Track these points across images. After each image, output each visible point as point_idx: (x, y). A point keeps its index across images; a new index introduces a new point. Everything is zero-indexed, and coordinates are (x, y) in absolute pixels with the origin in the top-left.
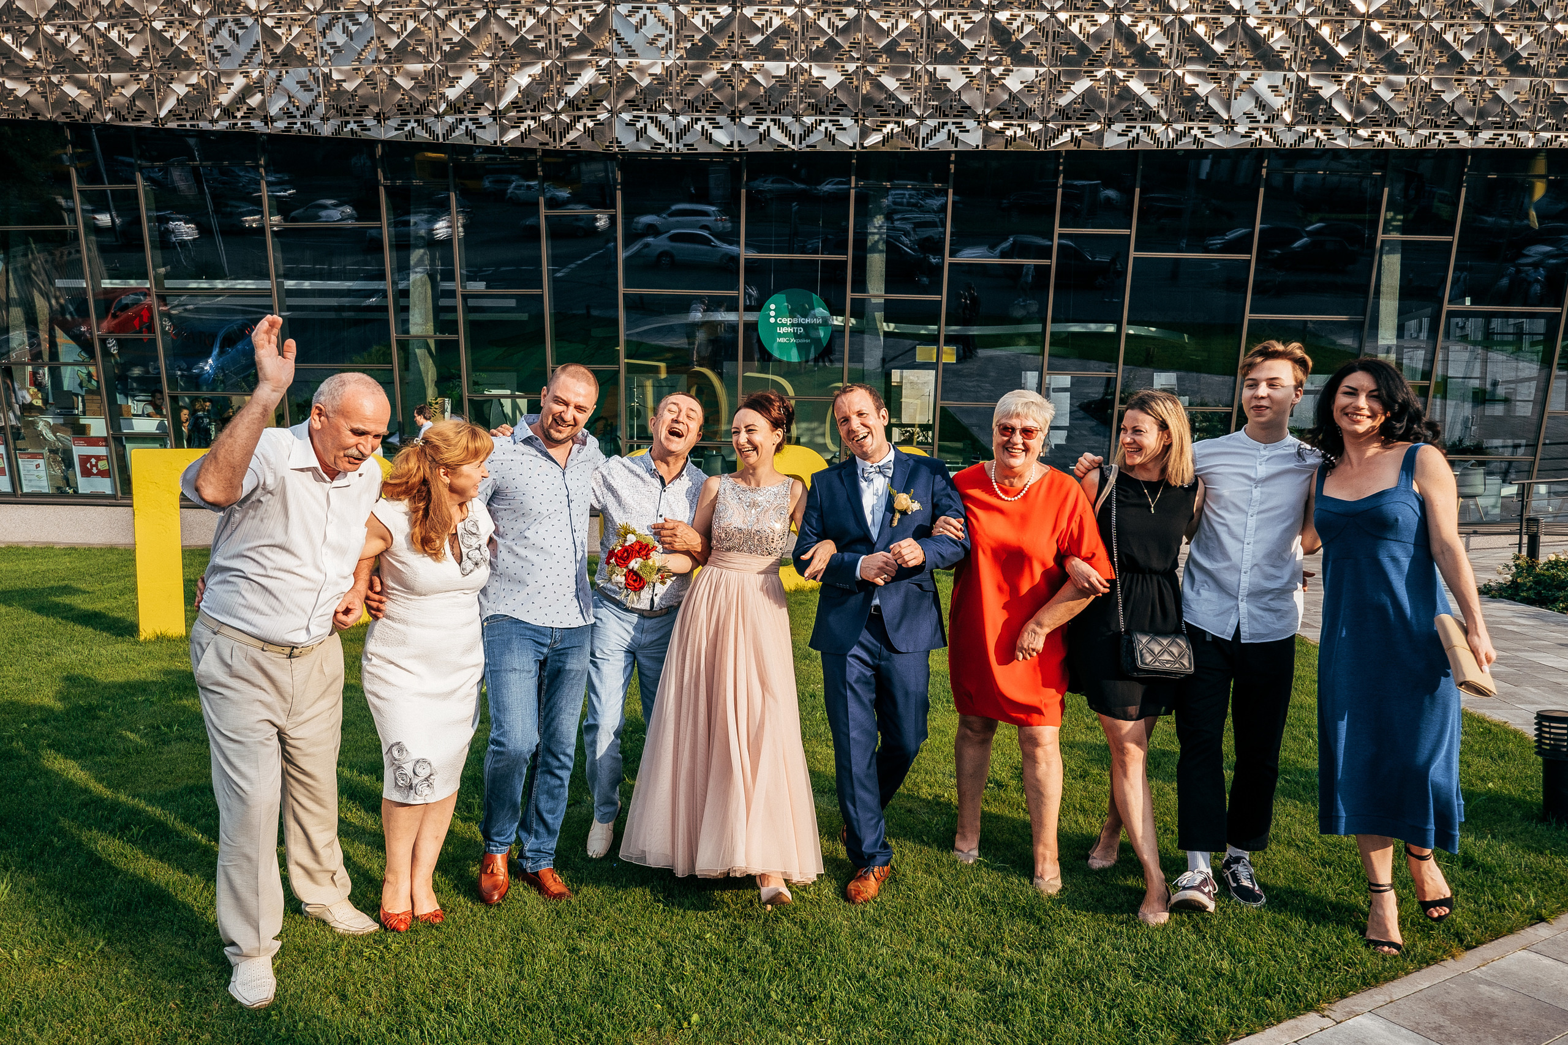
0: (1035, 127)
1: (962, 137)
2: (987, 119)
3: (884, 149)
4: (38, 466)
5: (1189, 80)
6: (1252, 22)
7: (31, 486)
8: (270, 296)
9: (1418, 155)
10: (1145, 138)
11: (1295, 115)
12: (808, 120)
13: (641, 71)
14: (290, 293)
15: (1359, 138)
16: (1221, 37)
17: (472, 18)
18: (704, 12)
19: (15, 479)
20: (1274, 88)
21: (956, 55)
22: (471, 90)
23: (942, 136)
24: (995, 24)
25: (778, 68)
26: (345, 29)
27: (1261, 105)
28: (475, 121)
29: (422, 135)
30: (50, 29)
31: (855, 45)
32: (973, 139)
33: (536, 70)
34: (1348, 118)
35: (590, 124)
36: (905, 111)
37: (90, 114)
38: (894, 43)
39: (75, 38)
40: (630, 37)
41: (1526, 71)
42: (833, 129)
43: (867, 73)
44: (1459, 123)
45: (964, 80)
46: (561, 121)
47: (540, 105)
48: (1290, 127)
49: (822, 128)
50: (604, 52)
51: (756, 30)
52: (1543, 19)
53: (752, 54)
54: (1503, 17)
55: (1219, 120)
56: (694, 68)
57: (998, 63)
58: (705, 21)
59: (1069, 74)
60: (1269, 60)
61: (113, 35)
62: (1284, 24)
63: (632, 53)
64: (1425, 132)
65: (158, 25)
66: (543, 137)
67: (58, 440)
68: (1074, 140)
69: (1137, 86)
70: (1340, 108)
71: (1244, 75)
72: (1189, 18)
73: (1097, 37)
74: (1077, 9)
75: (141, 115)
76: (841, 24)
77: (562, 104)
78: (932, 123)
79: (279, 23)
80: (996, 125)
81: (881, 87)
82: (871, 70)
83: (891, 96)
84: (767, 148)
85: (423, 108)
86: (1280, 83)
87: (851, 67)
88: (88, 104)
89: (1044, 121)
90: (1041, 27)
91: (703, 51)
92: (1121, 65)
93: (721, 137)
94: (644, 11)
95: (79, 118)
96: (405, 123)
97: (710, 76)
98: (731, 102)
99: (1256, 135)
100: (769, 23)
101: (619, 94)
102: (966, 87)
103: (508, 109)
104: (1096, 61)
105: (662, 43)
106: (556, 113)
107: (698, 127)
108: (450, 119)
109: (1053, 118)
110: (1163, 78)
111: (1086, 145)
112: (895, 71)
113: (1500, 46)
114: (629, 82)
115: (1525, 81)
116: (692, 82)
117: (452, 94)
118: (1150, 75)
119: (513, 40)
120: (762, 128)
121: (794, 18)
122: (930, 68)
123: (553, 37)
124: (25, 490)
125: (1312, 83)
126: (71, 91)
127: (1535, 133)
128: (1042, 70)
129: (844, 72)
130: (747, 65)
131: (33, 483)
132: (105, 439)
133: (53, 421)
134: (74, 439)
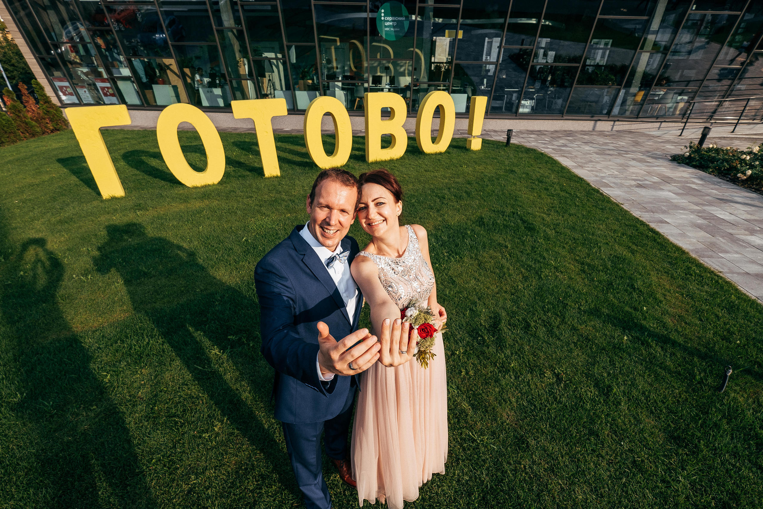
4: (85, 92)
19: (79, 98)
67: (89, 79)
124: (84, 101)
131: (86, 99)
132: (107, 79)
133: (85, 70)
134: (95, 79)
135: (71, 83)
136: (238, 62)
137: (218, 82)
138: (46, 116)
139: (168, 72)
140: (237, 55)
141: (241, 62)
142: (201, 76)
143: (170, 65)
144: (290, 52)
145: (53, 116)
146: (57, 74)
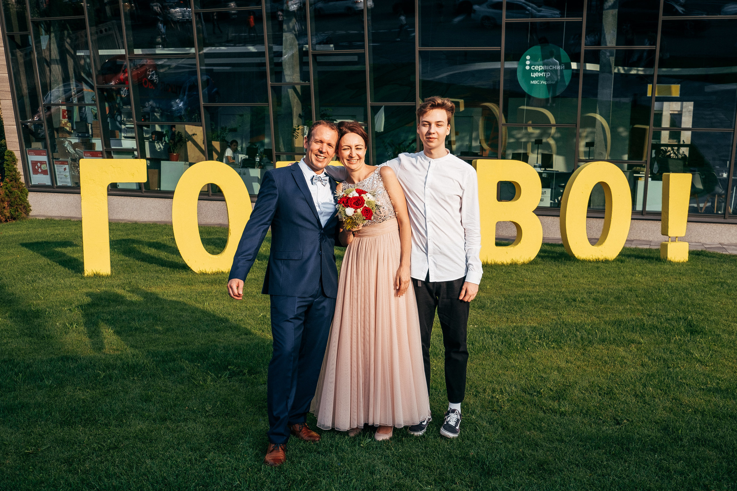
4: (65, 169)
7: (62, 182)
8: (195, 58)
14: (208, 55)
19: (53, 178)
67: (76, 153)
124: (59, 184)
131: (63, 180)
132: (101, 152)
133: (75, 141)
134: (85, 152)
135: (51, 157)
136: (295, 130)
137: (258, 159)
138: (6, 199)
139: (189, 144)
140: (295, 122)
141: (299, 131)
142: (235, 151)
143: (194, 135)
144: (376, 117)
145: (15, 198)
146: (37, 145)
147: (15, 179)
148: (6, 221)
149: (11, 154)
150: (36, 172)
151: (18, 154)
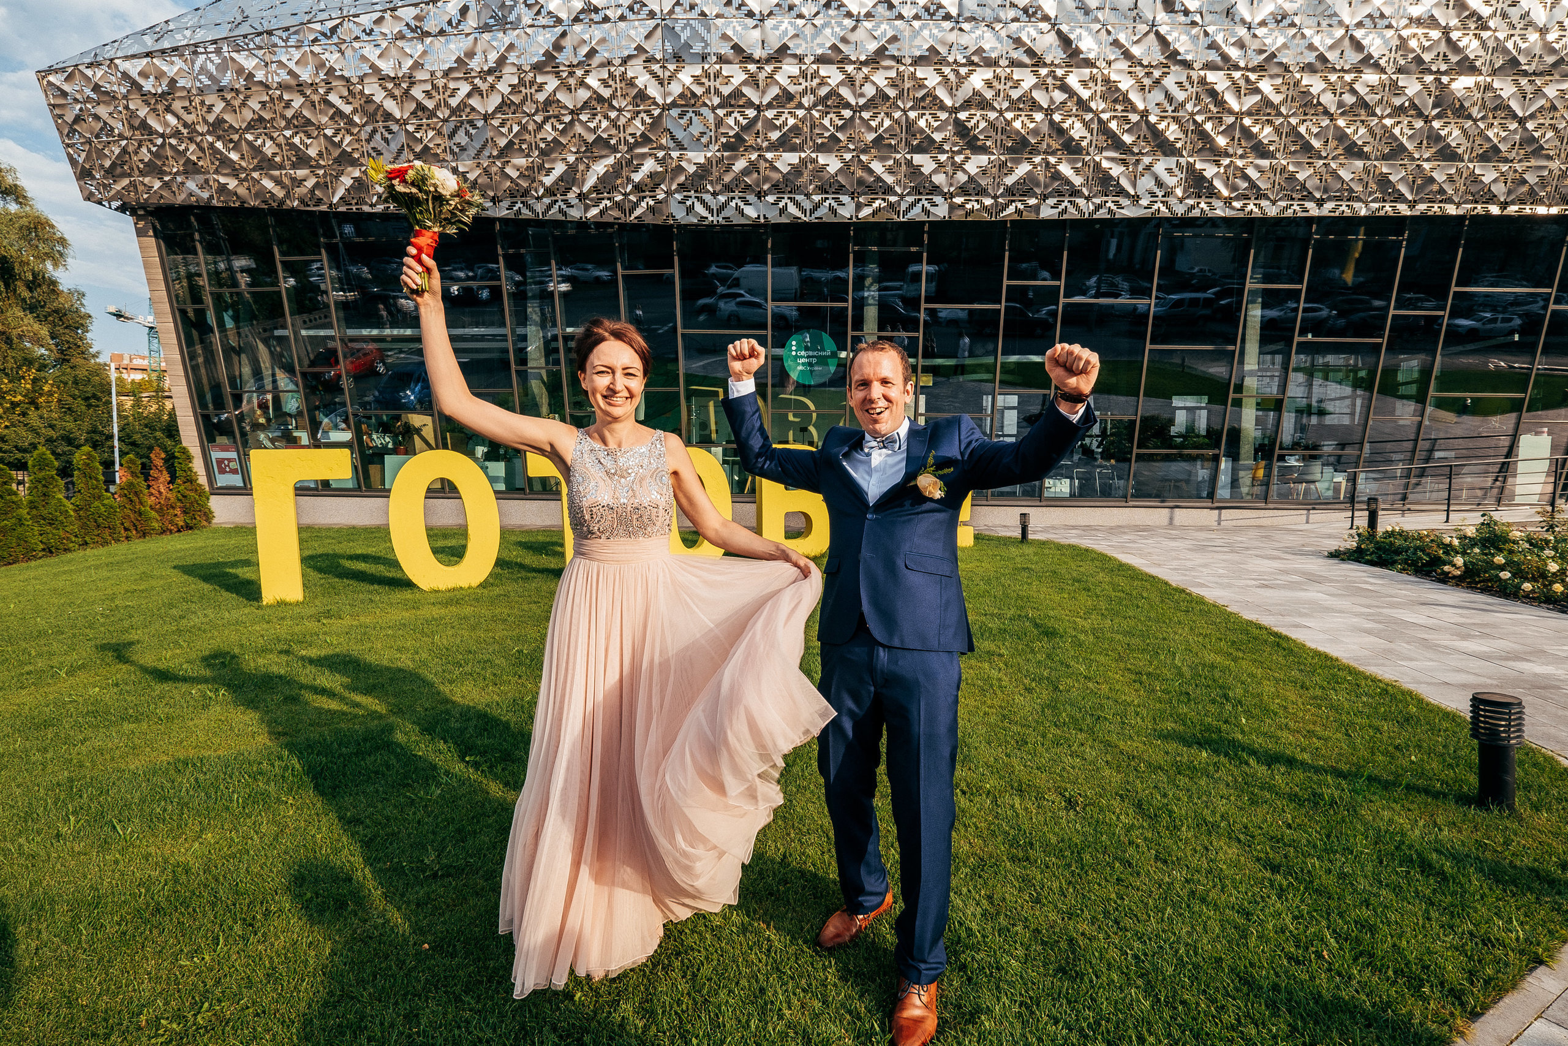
0: (988, 202)
1: (932, 210)
2: (952, 196)
3: (872, 220)
5: (1105, 164)
6: (1153, 119)
9: (1278, 221)
10: (1072, 210)
11: (1185, 191)
12: (816, 198)
13: (689, 161)
15: (1233, 208)
16: (1129, 131)
17: (561, 122)
18: (736, 114)
19: (248, 478)
20: (1169, 170)
21: (927, 145)
22: (561, 178)
23: (917, 209)
24: (957, 120)
25: (793, 158)
26: (467, 133)
27: (1160, 184)
28: (565, 201)
29: (526, 213)
30: (250, 137)
31: (850, 139)
32: (941, 211)
33: (611, 160)
34: (1225, 193)
35: (652, 203)
36: (889, 190)
37: (282, 202)
38: (880, 138)
39: (269, 143)
40: (680, 135)
41: (1361, 155)
42: (834, 204)
43: (860, 161)
44: (1309, 196)
45: (934, 166)
46: (630, 201)
47: (615, 188)
48: (1181, 200)
49: (827, 204)
50: (661, 147)
51: (776, 127)
52: (1375, 115)
53: (774, 147)
54: (1342, 114)
55: (1127, 195)
56: (729, 158)
57: (959, 152)
58: (736, 122)
59: (1014, 161)
60: (1165, 148)
61: (296, 140)
62: (1176, 120)
63: (680, 146)
64: (1283, 204)
65: (329, 132)
66: (616, 213)
67: (277, 448)
68: (1018, 211)
69: (1065, 169)
70: (1218, 184)
71: (1147, 160)
72: (1105, 116)
73: (1035, 132)
74: (1020, 109)
75: (319, 201)
76: (840, 123)
77: (630, 187)
78: (910, 199)
79: (419, 128)
80: (958, 200)
81: (871, 172)
82: (863, 158)
83: (879, 179)
84: (784, 220)
85: (526, 193)
86: (1174, 166)
87: (848, 156)
88: (280, 193)
89: (995, 197)
90: (991, 125)
91: (735, 145)
92: (1053, 153)
93: (751, 212)
94: (690, 114)
95: (275, 205)
96: (514, 203)
97: (740, 165)
98: (758, 185)
99: (1156, 207)
100: (785, 123)
101: (672, 179)
102: (935, 171)
103: (590, 192)
104: (1035, 151)
105: (704, 140)
106: (625, 195)
107: (733, 204)
108: (547, 201)
109: (1002, 195)
110: (1085, 164)
111: (1028, 216)
112: (883, 159)
113: (1341, 136)
114: (680, 169)
115: (1359, 164)
116: (728, 169)
117: (548, 181)
118: (1076, 161)
119: (591, 138)
120: (781, 205)
121: (803, 120)
122: (908, 157)
123: (622, 135)
125: (1198, 166)
126: (268, 184)
127: (1366, 203)
128: (993, 158)
129: (843, 160)
130: (769, 156)
132: (308, 445)
135: (242, 452)
138: (178, 505)
139: (416, 438)
143: (425, 425)
145: (192, 503)
146: (222, 440)
147: (191, 480)
148: (179, 531)
149: (184, 451)
150: (222, 471)
151: (195, 450)
